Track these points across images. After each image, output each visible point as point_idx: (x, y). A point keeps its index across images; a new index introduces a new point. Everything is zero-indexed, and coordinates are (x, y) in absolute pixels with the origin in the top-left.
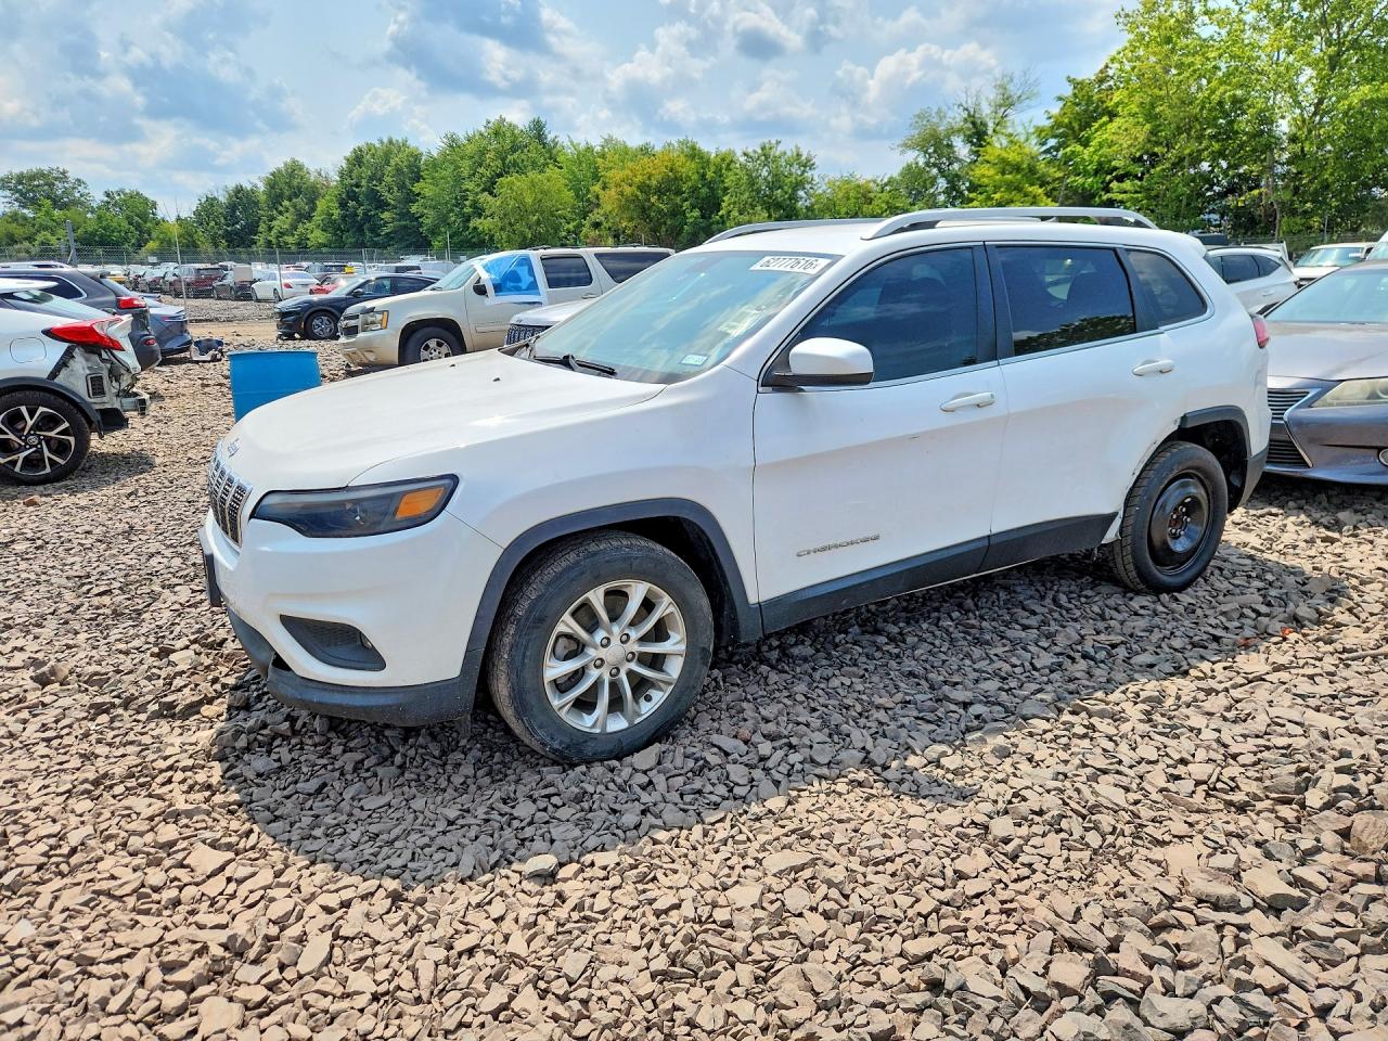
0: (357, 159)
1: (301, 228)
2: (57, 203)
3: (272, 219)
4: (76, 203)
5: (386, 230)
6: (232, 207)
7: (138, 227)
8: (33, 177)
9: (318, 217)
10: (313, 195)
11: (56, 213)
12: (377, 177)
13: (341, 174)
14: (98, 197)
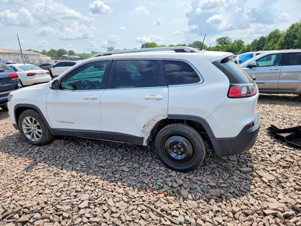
0: (293, 27)
1: (274, 45)
2: (225, 43)
3: (268, 43)
4: (228, 43)
5: (295, 44)
6: (260, 41)
7: (239, 47)
8: (222, 38)
9: (279, 42)
10: (279, 37)
11: (225, 45)
12: (296, 31)
13: (287, 31)
14: (233, 41)
